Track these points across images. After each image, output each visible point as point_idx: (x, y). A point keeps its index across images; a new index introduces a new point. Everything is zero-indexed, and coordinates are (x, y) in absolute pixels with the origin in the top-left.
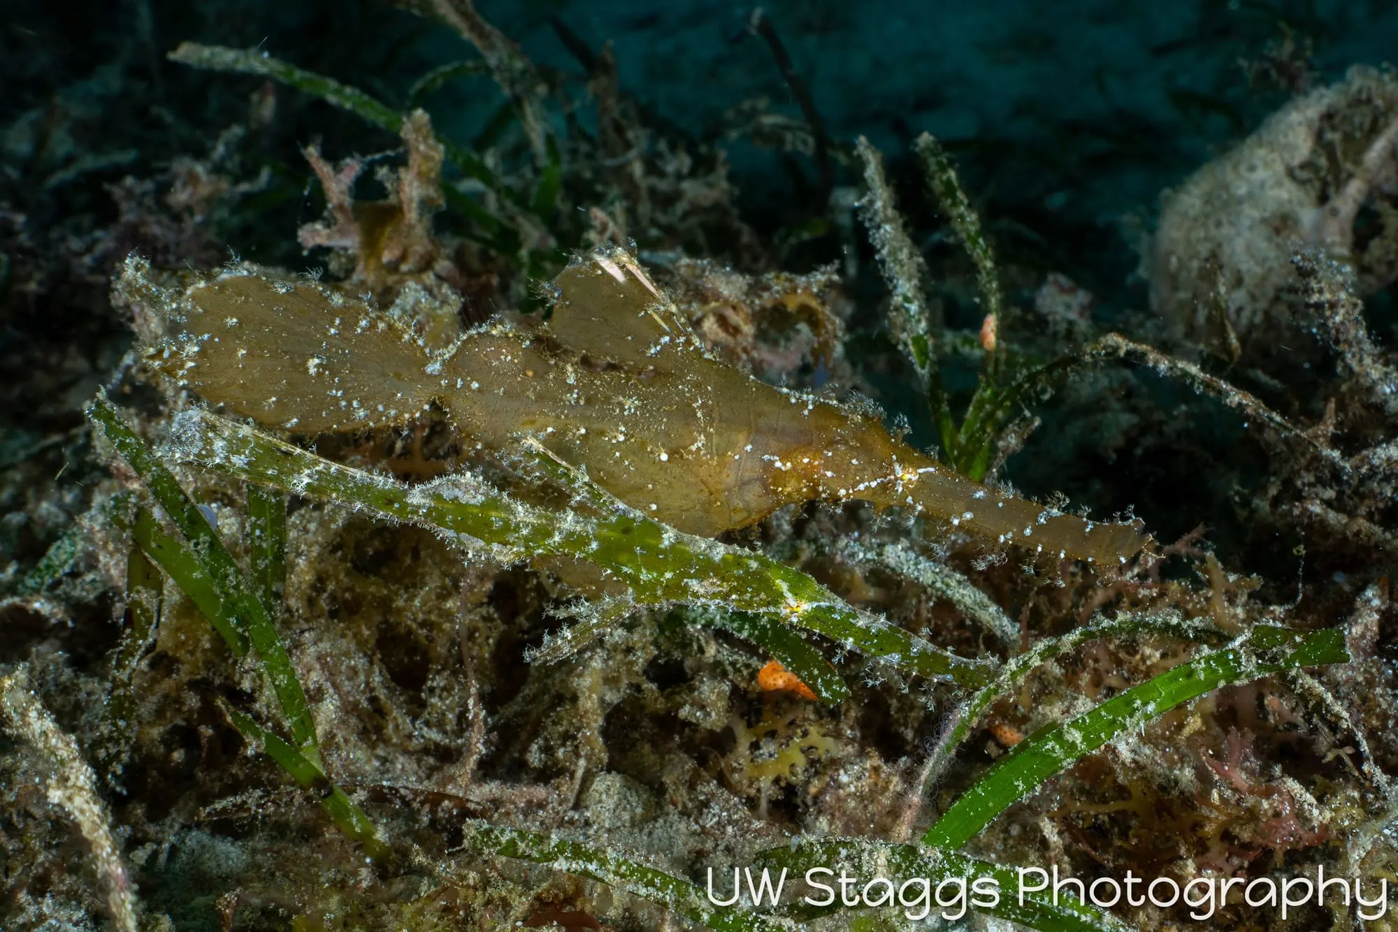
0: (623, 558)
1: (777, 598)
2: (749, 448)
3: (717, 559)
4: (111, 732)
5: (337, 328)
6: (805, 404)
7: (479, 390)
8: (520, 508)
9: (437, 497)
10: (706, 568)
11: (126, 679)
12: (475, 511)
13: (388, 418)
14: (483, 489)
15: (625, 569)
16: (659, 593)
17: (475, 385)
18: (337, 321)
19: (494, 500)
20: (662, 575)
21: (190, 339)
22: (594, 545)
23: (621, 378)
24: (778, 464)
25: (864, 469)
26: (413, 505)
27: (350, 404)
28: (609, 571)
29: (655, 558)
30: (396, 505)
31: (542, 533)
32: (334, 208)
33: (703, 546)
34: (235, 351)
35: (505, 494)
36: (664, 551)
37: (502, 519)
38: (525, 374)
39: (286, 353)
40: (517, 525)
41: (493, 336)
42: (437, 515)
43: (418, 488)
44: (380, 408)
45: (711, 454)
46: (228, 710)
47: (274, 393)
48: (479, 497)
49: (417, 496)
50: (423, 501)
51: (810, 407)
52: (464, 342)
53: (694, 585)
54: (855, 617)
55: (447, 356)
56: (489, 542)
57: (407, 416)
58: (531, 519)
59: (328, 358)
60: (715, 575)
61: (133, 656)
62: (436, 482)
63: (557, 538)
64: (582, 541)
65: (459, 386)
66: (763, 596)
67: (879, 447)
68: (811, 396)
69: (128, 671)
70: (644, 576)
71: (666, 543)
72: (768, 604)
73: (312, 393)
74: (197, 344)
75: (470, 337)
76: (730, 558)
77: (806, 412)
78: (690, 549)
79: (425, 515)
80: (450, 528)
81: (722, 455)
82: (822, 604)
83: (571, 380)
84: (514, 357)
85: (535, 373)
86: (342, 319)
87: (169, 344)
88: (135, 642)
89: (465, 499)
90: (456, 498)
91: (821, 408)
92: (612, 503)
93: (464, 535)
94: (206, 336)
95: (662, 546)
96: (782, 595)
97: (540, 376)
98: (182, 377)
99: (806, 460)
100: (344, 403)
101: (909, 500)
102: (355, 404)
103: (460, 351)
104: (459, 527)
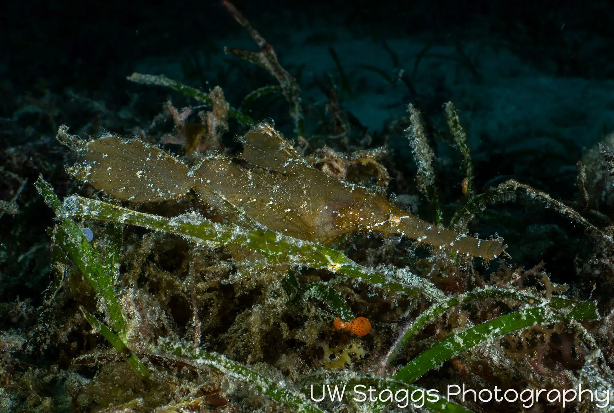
0: (261, 245)
1: (326, 263)
2: (326, 207)
3: (300, 246)
4: (42, 329)
5: (150, 158)
6: (351, 188)
7: (210, 183)
8: (217, 226)
9: (181, 222)
10: (296, 250)
11: (49, 304)
12: (198, 227)
13: (172, 196)
14: (200, 219)
15: (262, 250)
16: (277, 260)
17: (209, 181)
18: (150, 155)
19: (205, 223)
20: (278, 253)
21: (88, 163)
22: (248, 241)
23: (272, 176)
24: (339, 215)
25: (377, 217)
26: (171, 226)
27: (156, 190)
28: (256, 251)
29: (273, 246)
30: (165, 226)
31: (226, 236)
32: (177, 127)
33: (294, 241)
34: (106, 168)
35: (209, 220)
36: (277, 243)
37: (209, 231)
38: (230, 176)
39: (128, 168)
40: (216, 233)
41: (215, 159)
42: (182, 229)
43: (173, 219)
44: (169, 192)
45: (310, 210)
46: (84, 311)
47: (125, 186)
48: (199, 222)
49: (173, 222)
50: (175, 224)
51: (353, 189)
52: (204, 163)
53: (291, 257)
54: (360, 269)
55: (197, 169)
56: (205, 240)
57: (180, 195)
58: (221, 230)
59: (146, 171)
60: (300, 253)
61: (53, 294)
62: (180, 216)
63: (233, 238)
64: (244, 239)
65: (201, 182)
66: (320, 262)
67: (384, 207)
68: (354, 185)
69: (51, 300)
70: (270, 253)
71: (278, 240)
72: (323, 265)
73: (140, 185)
74: (91, 165)
75: (206, 160)
76: (306, 246)
77: (351, 192)
78: (288, 242)
79: (177, 230)
80: (188, 235)
81: (314, 210)
82: (346, 264)
83: (250, 178)
84: (225, 168)
85: (234, 175)
86: (152, 154)
87: (79, 166)
88: (54, 287)
89: (193, 223)
90: (189, 223)
91: (357, 190)
92: (255, 223)
93: (194, 238)
94: (94, 162)
95: (276, 242)
96: (328, 261)
97: (236, 176)
98: (85, 179)
99: (351, 213)
100: (154, 190)
101: (398, 230)
102: (158, 190)
103: (202, 166)
104: (192, 234)
